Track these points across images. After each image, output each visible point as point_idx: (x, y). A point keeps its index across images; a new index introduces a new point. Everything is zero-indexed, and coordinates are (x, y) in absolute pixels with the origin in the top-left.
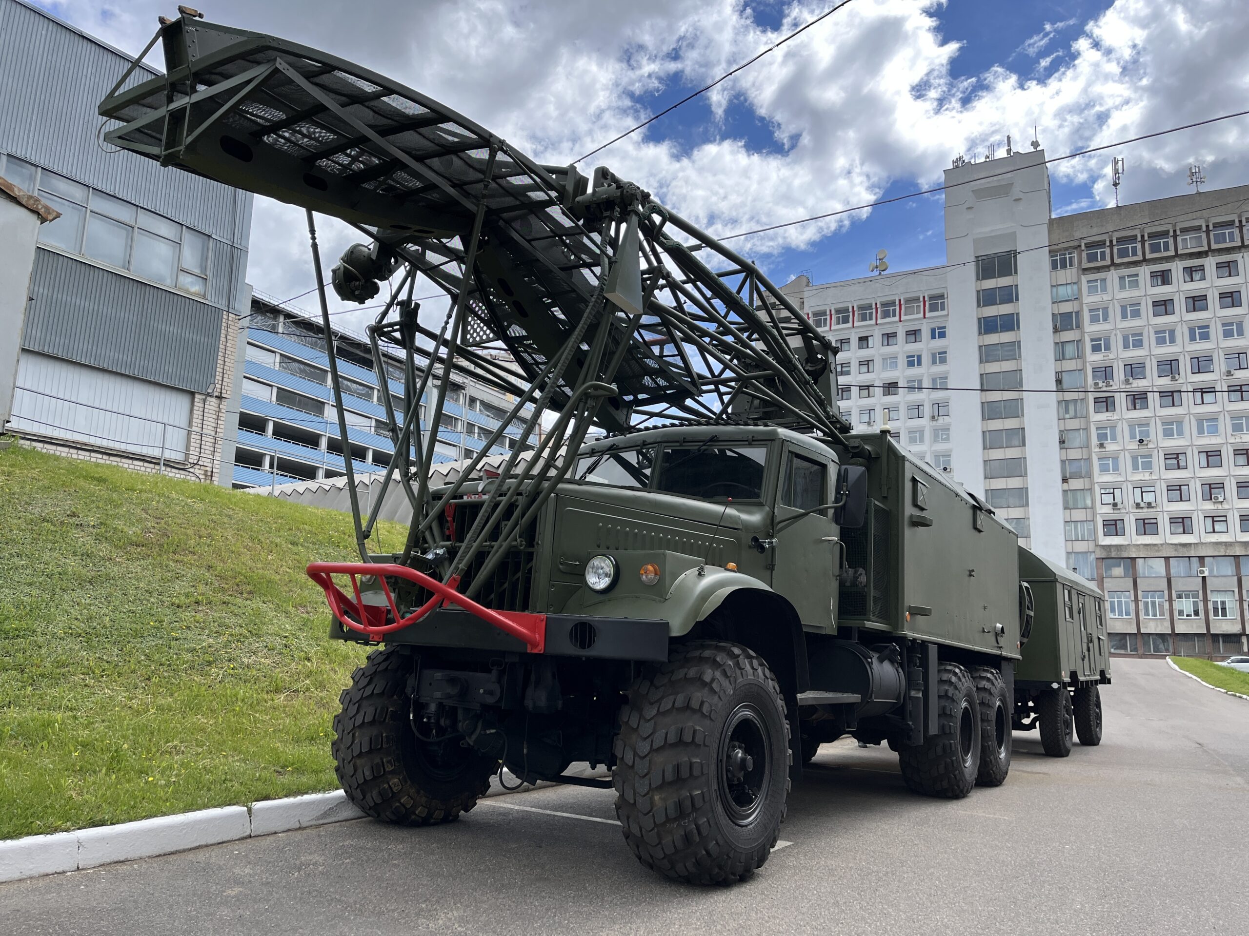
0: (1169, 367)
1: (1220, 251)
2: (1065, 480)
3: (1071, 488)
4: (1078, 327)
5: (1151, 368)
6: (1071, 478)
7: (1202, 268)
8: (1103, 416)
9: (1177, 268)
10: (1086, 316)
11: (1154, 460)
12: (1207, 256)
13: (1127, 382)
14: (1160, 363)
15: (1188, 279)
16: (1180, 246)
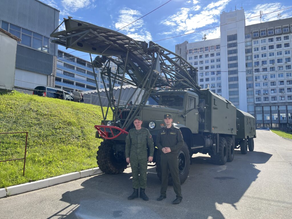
0: (272, 62)
1: (285, 34)
2: (247, 89)
3: (249, 90)
4: (251, 52)
5: (268, 62)
6: (249, 88)
7: (280, 38)
8: (257, 73)
9: (275, 37)
10: (253, 50)
11: (268, 84)
12: (282, 35)
13: (262, 65)
14: (270, 61)
15: (277, 40)
16: (275, 32)
